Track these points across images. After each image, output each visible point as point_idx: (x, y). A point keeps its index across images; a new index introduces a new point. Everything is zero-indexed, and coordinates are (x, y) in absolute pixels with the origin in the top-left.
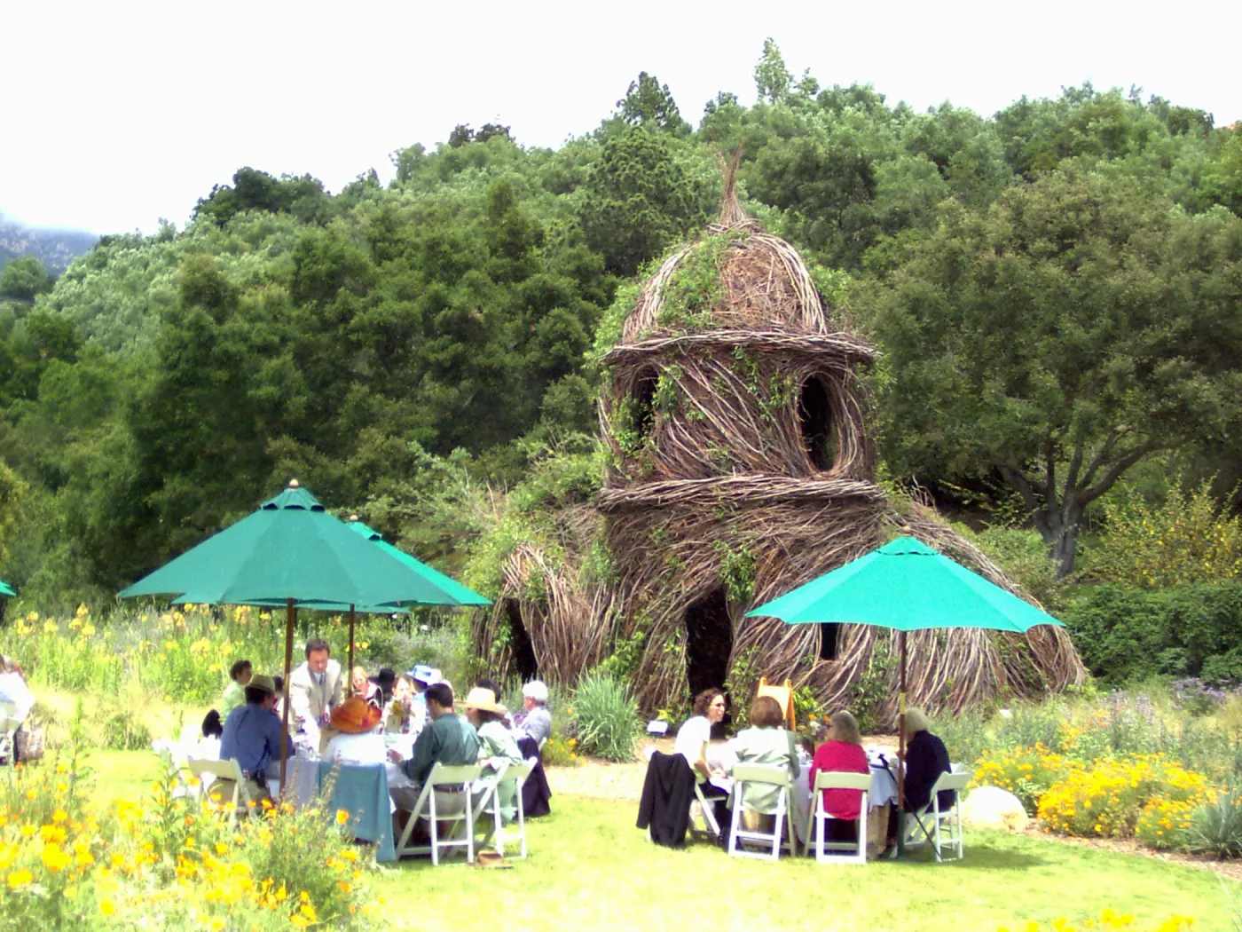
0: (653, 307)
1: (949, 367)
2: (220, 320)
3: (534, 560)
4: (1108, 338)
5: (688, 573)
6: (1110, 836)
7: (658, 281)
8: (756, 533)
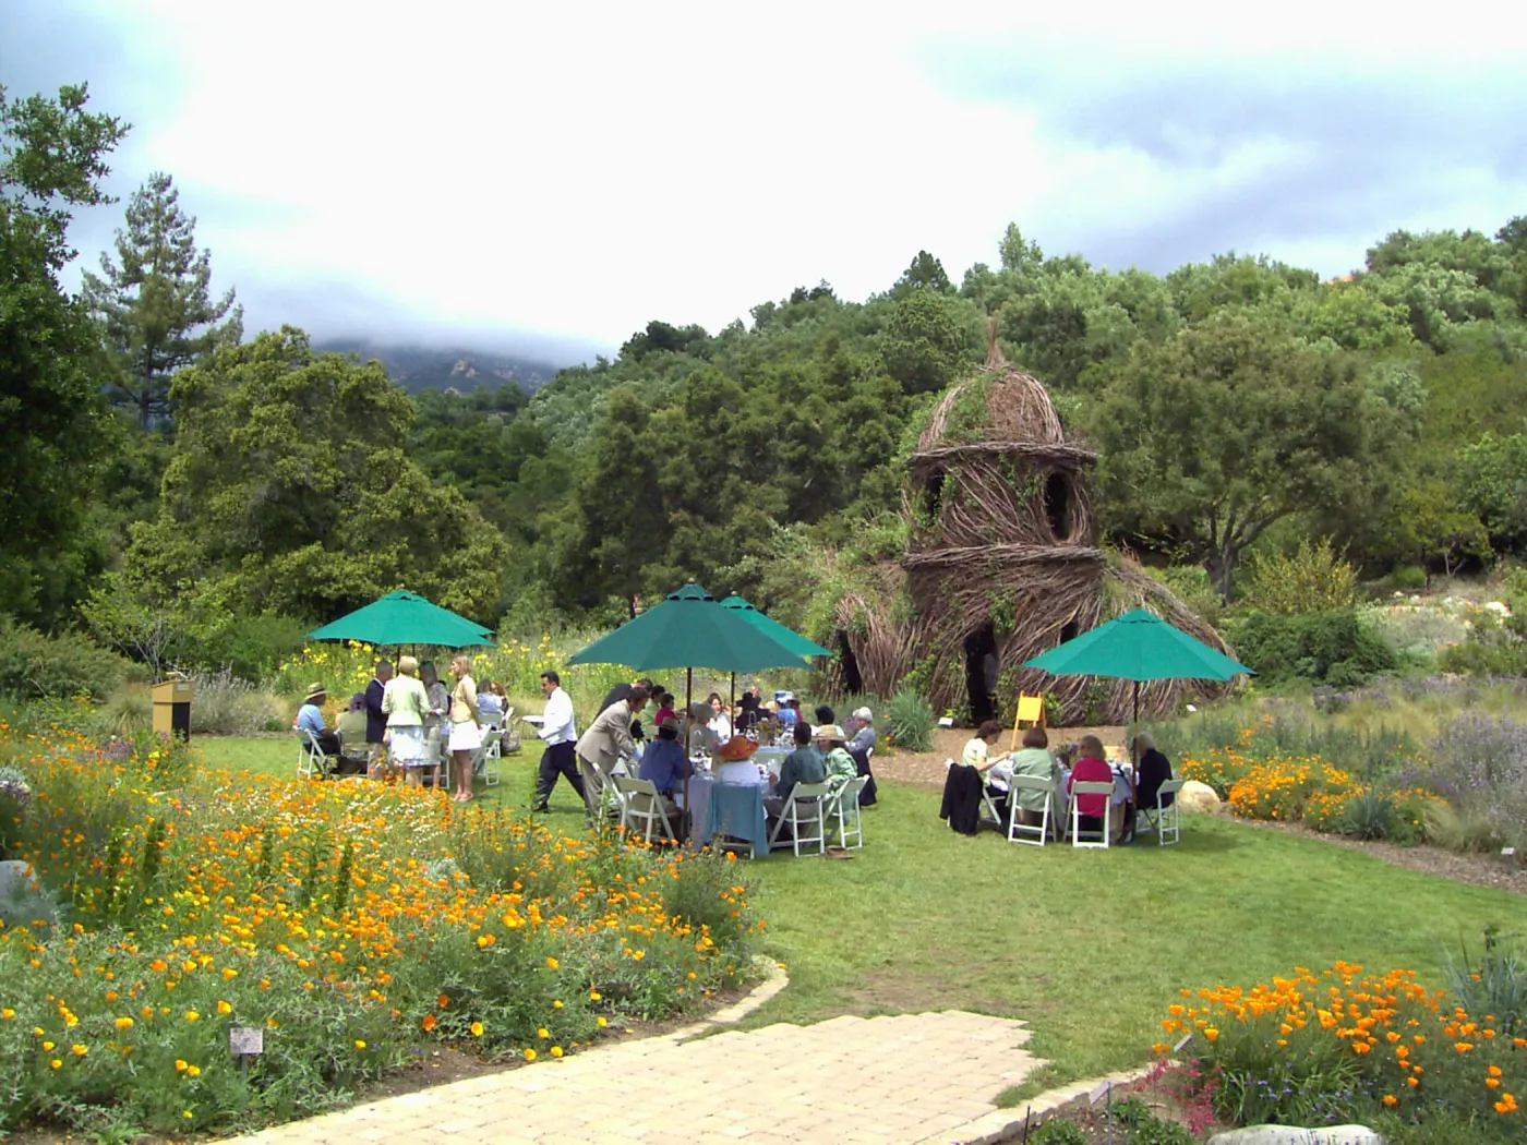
0: (940, 425)
1: (1142, 456)
2: (636, 432)
3: (858, 604)
4: (1256, 436)
5: (967, 614)
6: (1283, 819)
7: (943, 406)
8: (1014, 585)
